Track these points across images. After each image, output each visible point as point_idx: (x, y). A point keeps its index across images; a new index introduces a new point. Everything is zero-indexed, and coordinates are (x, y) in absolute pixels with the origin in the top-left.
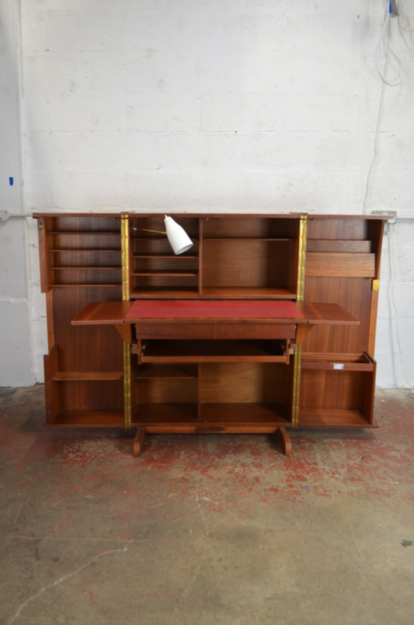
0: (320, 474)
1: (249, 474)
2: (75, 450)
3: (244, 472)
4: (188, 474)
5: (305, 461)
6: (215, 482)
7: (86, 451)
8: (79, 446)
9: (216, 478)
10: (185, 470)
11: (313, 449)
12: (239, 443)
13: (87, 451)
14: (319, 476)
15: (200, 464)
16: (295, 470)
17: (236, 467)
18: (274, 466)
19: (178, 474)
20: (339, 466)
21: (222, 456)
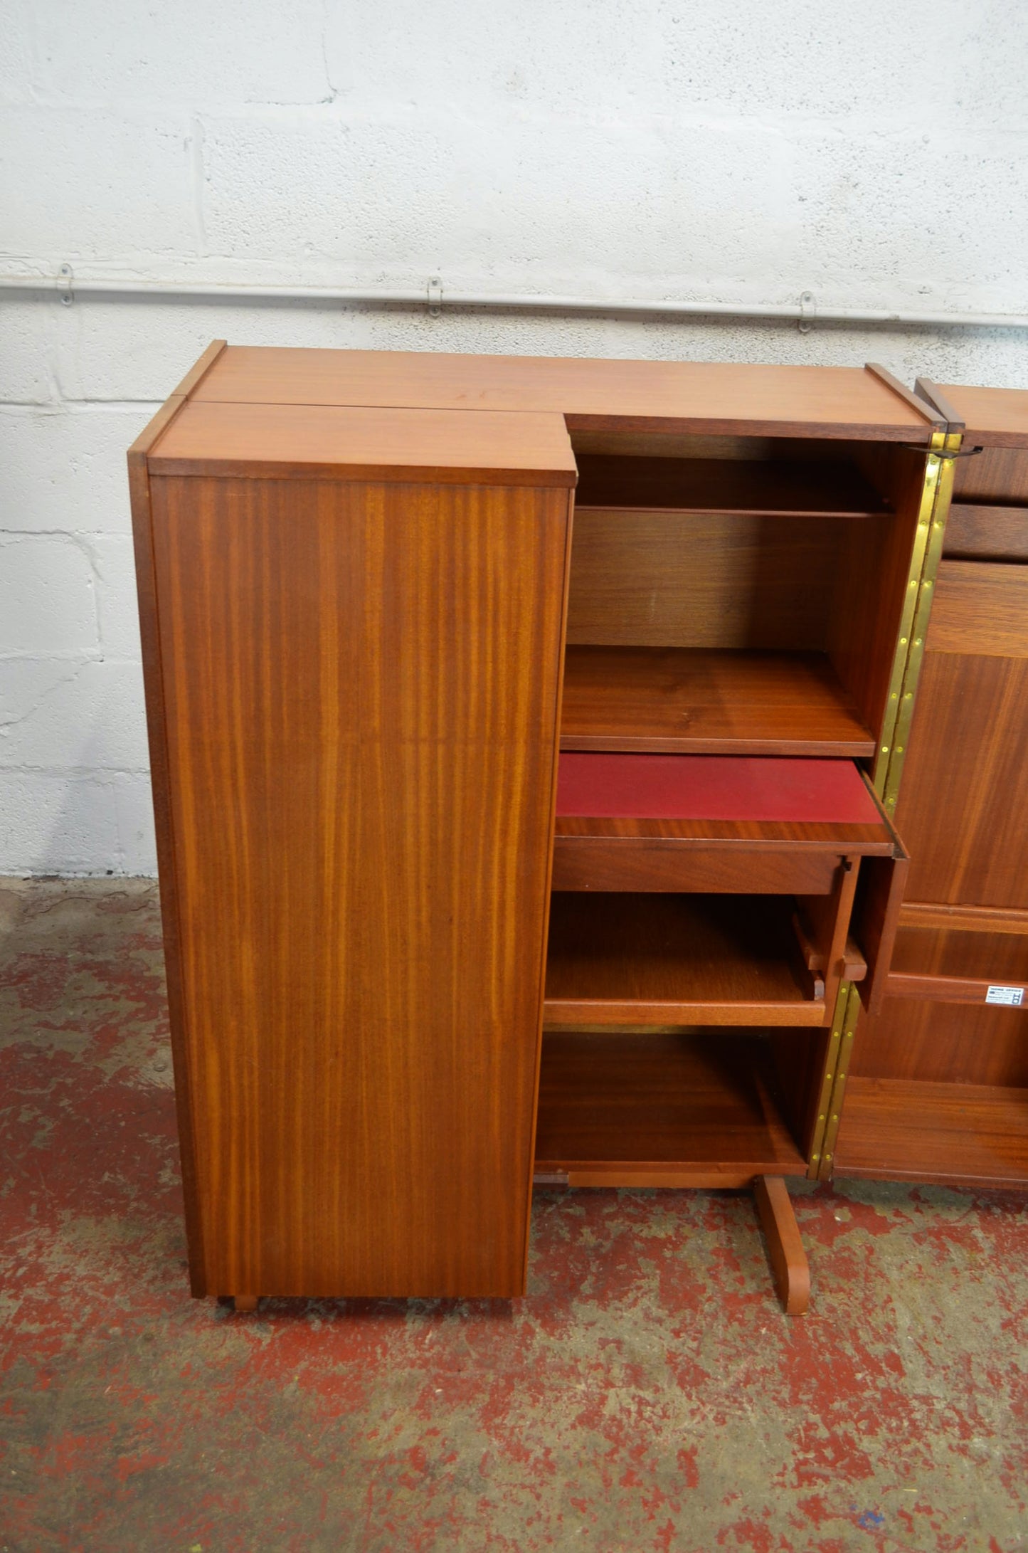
0: (916, 1432)
1: (658, 1430)
2: (21, 1271)
3: (640, 1413)
4: (434, 1432)
5: (860, 1349)
6: (533, 1479)
7: (62, 1278)
8: (40, 1246)
9: (538, 1452)
10: (423, 1407)
11: (881, 1274)
12: (616, 1227)
13: (68, 1277)
14: (915, 1443)
15: (479, 1364)
16: (822, 1404)
17: (609, 1384)
18: (748, 1380)
19: (398, 1429)
20: (981, 1379)
21: (560, 1314)
